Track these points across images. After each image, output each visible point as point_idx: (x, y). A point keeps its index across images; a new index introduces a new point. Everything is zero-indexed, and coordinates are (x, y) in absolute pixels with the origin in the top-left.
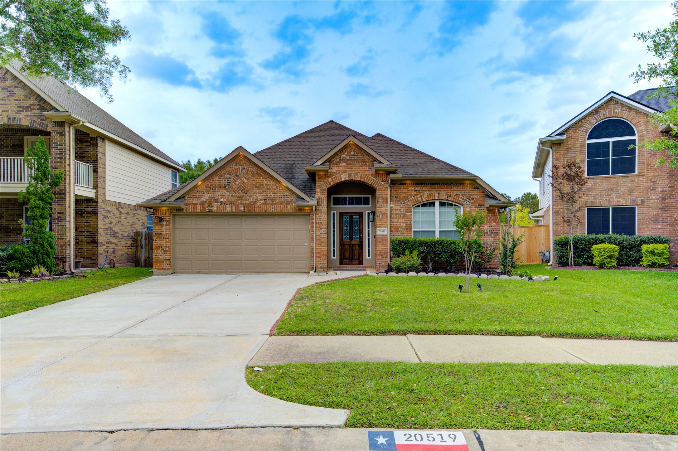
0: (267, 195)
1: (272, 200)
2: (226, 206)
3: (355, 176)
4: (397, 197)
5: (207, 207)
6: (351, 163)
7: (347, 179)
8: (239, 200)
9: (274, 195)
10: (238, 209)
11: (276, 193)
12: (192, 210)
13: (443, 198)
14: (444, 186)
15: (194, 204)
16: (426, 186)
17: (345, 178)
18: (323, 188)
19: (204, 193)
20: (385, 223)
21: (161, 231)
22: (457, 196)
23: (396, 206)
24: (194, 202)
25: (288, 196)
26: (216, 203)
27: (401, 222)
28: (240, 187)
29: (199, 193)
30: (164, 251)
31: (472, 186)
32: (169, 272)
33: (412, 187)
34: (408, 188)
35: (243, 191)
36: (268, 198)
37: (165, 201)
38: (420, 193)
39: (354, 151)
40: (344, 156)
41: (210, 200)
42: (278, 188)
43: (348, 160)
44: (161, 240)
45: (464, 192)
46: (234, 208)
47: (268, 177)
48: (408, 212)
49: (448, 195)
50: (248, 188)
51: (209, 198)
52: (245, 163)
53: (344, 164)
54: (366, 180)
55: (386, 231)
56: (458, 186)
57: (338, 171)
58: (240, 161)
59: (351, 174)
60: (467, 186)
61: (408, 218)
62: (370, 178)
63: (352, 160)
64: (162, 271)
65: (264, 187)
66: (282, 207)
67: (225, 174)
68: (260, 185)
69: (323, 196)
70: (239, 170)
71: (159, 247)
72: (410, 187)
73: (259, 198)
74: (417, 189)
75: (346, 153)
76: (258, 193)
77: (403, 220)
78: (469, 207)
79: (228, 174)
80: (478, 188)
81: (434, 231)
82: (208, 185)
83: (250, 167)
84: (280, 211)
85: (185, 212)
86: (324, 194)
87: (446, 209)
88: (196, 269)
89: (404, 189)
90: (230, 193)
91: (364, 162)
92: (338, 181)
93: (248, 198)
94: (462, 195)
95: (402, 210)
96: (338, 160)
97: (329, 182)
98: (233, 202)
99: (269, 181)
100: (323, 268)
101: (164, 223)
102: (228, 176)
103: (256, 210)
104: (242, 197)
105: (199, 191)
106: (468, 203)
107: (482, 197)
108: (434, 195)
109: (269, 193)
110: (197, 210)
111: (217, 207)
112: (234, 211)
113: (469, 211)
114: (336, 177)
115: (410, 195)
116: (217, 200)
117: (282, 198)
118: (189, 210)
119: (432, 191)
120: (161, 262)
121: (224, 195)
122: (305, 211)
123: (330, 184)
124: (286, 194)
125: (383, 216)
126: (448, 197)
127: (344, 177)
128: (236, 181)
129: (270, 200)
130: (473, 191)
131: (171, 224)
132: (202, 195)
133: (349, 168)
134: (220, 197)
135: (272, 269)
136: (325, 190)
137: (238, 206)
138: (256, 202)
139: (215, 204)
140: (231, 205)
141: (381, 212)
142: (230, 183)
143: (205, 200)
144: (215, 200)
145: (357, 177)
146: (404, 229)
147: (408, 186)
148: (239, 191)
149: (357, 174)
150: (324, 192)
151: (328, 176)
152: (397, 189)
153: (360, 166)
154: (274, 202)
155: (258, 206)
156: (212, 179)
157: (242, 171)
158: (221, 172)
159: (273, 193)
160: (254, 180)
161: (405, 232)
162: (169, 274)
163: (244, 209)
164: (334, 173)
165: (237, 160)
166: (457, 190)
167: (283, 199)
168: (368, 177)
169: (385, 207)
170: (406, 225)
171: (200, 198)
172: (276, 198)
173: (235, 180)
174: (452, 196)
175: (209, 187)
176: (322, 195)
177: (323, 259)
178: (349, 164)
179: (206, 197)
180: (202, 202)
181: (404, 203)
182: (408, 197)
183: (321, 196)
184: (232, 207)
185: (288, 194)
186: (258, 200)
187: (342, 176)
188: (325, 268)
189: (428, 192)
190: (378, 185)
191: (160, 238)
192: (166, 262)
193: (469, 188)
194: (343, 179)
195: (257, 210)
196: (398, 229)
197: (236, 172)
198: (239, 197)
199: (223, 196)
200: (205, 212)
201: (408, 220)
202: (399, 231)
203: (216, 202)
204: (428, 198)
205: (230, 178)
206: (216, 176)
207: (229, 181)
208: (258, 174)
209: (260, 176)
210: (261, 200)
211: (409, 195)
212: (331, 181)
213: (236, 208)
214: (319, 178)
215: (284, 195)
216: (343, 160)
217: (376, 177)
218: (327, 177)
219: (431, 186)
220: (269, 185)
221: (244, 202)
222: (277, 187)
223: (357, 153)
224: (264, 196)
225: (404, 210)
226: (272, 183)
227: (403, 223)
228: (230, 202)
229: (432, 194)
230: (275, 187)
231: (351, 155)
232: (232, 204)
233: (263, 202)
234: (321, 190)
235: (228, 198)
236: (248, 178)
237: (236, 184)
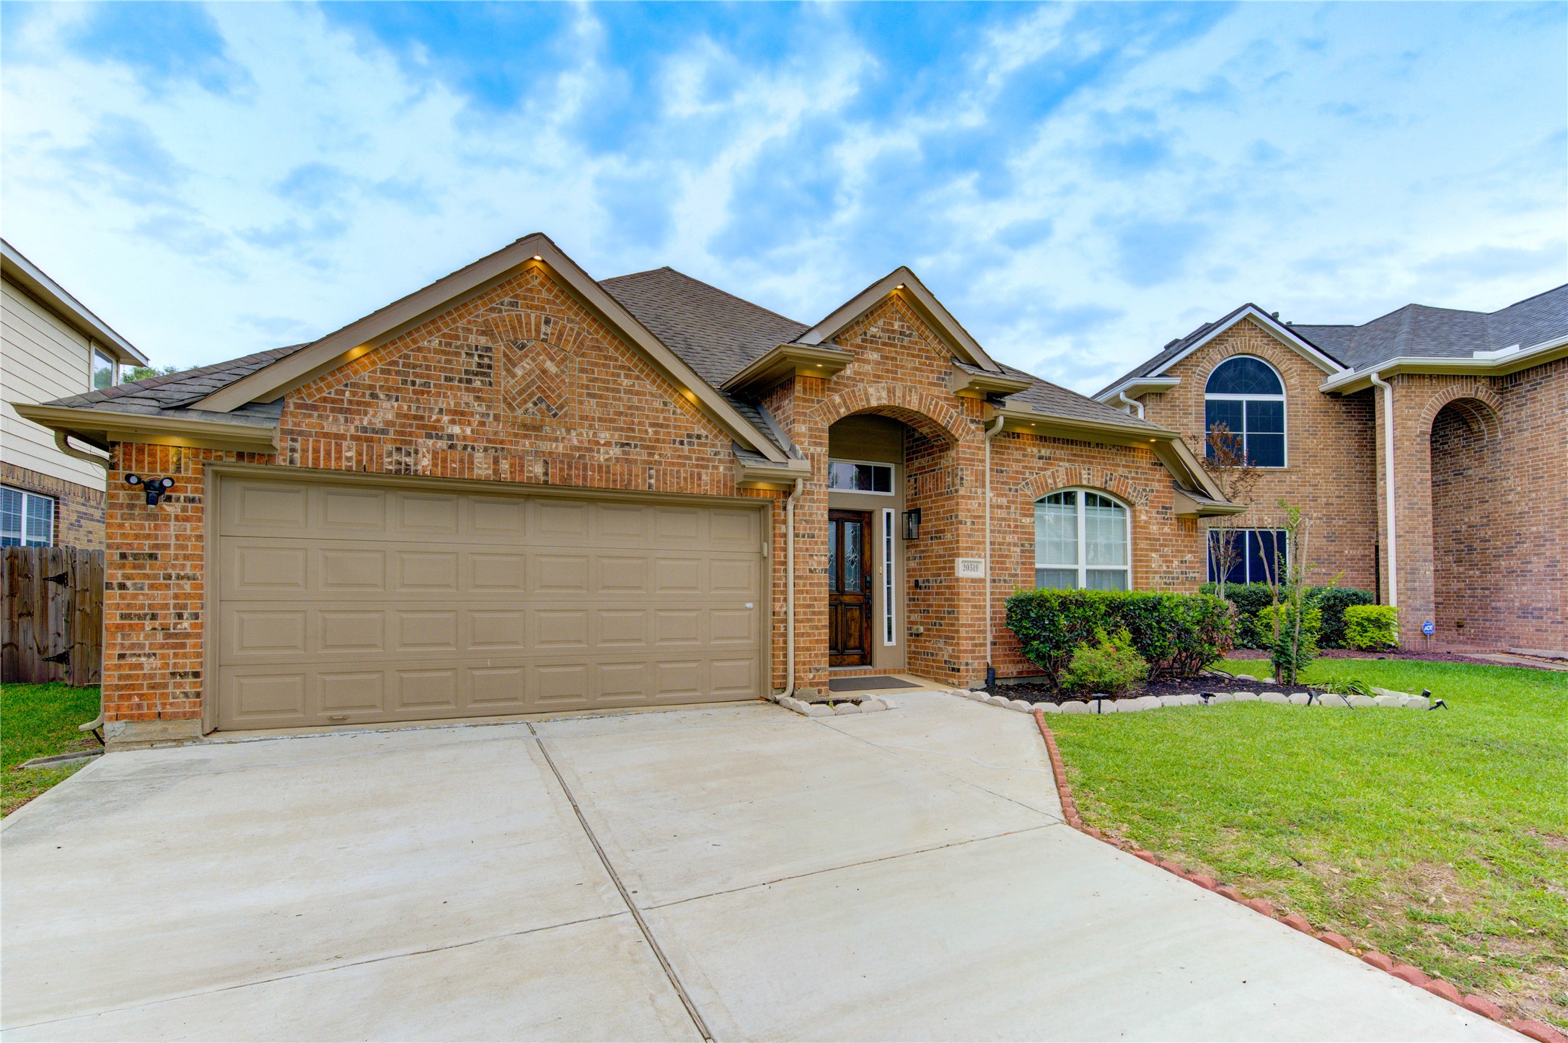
0: (633, 430)
1: (647, 447)
2: (471, 457)
3: (904, 396)
4: (1002, 472)
5: (390, 454)
6: (893, 355)
7: (884, 402)
8: (526, 436)
9: (656, 433)
10: (522, 471)
11: (661, 426)
12: (316, 459)
13: (1098, 484)
14: (1099, 452)
15: (326, 435)
16: (1062, 448)
17: (879, 399)
18: (816, 423)
19: (374, 396)
20: (979, 543)
21: (157, 546)
22: (1124, 481)
23: (998, 495)
24: (329, 427)
25: (703, 440)
26: (430, 442)
27: (1009, 544)
28: (528, 386)
29: (354, 394)
30: (168, 636)
31: (1150, 458)
32: (195, 727)
33: (1034, 445)
34: (1025, 450)
35: (543, 406)
36: (634, 438)
37: (183, 407)
38: (1051, 464)
39: (901, 319)
40: (873, 330)
41: (403, 425)
42: (671, 408)
43: (884, 344)
44: (152, 587)
45: (1137, 473)
46: (505, 465)
47: (636, 366)
48: (1025, 515)
49: (1107, 475)
50: (560, 396)
51: (398, 415)
52: (549, 302)
53: (875, 356)
54: (934, 411)
55: (982, 567)
56: (1125, 455)
57: (860, 374)
58: (530, 290)
59: (894, 388)
60: (1142, 458)
61: (1025, 533)
62: (942, 407)
63: (895, 346)
64: (158, 726)
65: (620, 399)
66: (683, 475)
67: (469, 330)
68: (607, 389)
69: (819, 449)
70: (528, 324)
71: (139, 617)
72: (1029, 445)
73: (604, 436)
74: (1043, 452)
75: (880, 323)
76: (600, 419)
77: (1016, 536)
78: (1146, 511)
79: (483, 333)
80: (1161, 465)
81: (1076, 571)
82: (395, 363)
83: (571, 321)
84: (675, 489)
85: (280, 468)
86: (820, 444)
87: (1100, 513)
88: (326, 709)
89: (1017, 449)
90: (489, 407)
91: (927, 358)
92: (857, 406)
93: (561, 432)
94: (1133, 478)
95: (1013, 509)
96: (858, 340)
97: (834, 406)
98: (502, 442)
99: (638, 378)
100: (818, 684)
101: (171, 509)
102: (483, 341)
103: (593, 479)
104: (537, 428)
105: (354, 385)
106: (1143, 501)
107: (1167, 487)
108: (1080, 474)
109: (640, 423)
110: (344, 464)
111: (435, 458)
112: (506, 476)
113: (1146, 522)
114: (853, 391)
115: (1031, 468)
116: (435, 428)
117: (682, 443)
118: (305, 458)
119: (1074, 461)
120: (152, 687)
121: (462, 413)
122: (758, 494)
123: (838, 413)
124: (696, 432)
125: (973, 523)
126: (1106, 482)
127: (876, 397)
128: (514, 365)
129: (643, 447)
130: (1152, 469)
131: (208, 517)
132: (367, 404)
133: (887, 371)
134: (446, 418)
136: (822, 430)
137: (521, 458)
138: (591, 450)
139: (426, 444)
140: (492, 452)
141: (969, 511)
142: (490, 367)
143: (380, 426)
144: (424, 427)
145: (910, 401)
146: (1017, 563)
147: (1024, 444)
148: (525, 401)
149: (910, 390)
150: (820, 437)
151: (832, 386)
152: (1001, 447)
153: (916, 369)
154: (657, 457)
155: (600, 467)
156: (415, 341)
157: (538, 331)
158: (454, 321)
159: (652, 425)
160: (582, 371)
161: (1019, 572)
162: (194, 739)
163: (546, 474)
164: (848, 378)
165: (520, 286)
166: (1124, 466)
167: (686, 447)
168: (937, 404)
169: (978, 498)
170: (1022, 551)
171: (358, 413)
172: (664, 441)
173: (510, 360)
174: (1115, 479)
175: (398, 373)
176: (816, 444)
177: (816, 655)
178: (887, 358)
179: (384, 412)
180: (365, 429)
181: (1016, 491)
182: (1024, 473)
183: (812, 449)
184: (496, 461)
185: (704, 433)
186: (598, 443)
187: (871, 390)
188: (824, 684)
189: (1067, 464)
190: (963, 430)
191: (147, 576)
192: (177, 686)
193: (1144, 461)
194: (874, 403)
195: (595, 480)
196: (1003, 563)
197: (513, 328)
198: (525, 426)
199: (459, 415)
200: (379, 474)
201: (1026, 539)
202: (1007, 569)
203: (429, 436)
204: (1068, 480)
205: (488, 349)
206: (430, 333)
207: (486, 361)
208: (600, 349)
209: (606, 358)
210: (608, 444)
211: (1026, 467)
212: (841, 404)
213: (512, 465)
214: (805, 389)
215: (689, 436)
216: (872, 342)
217: (957, 407)
218: (829, 389)
219: (1072, 450)
220: (637, 393)
221: (546, 446)
222: (665, 404)
223: (909, 328)
224: (621, 429)
225: (1016, 509)
226: (649, 387)
227: (1015, 545)
228: (489, 441)
229: (1075, 469)
230: (658, 404)
231: (893, 332)
232: (496, 449)
233: (615, 452)
234: (811, 429)
235: (482, 424)
236: (563, 360)
237: (514, 376)
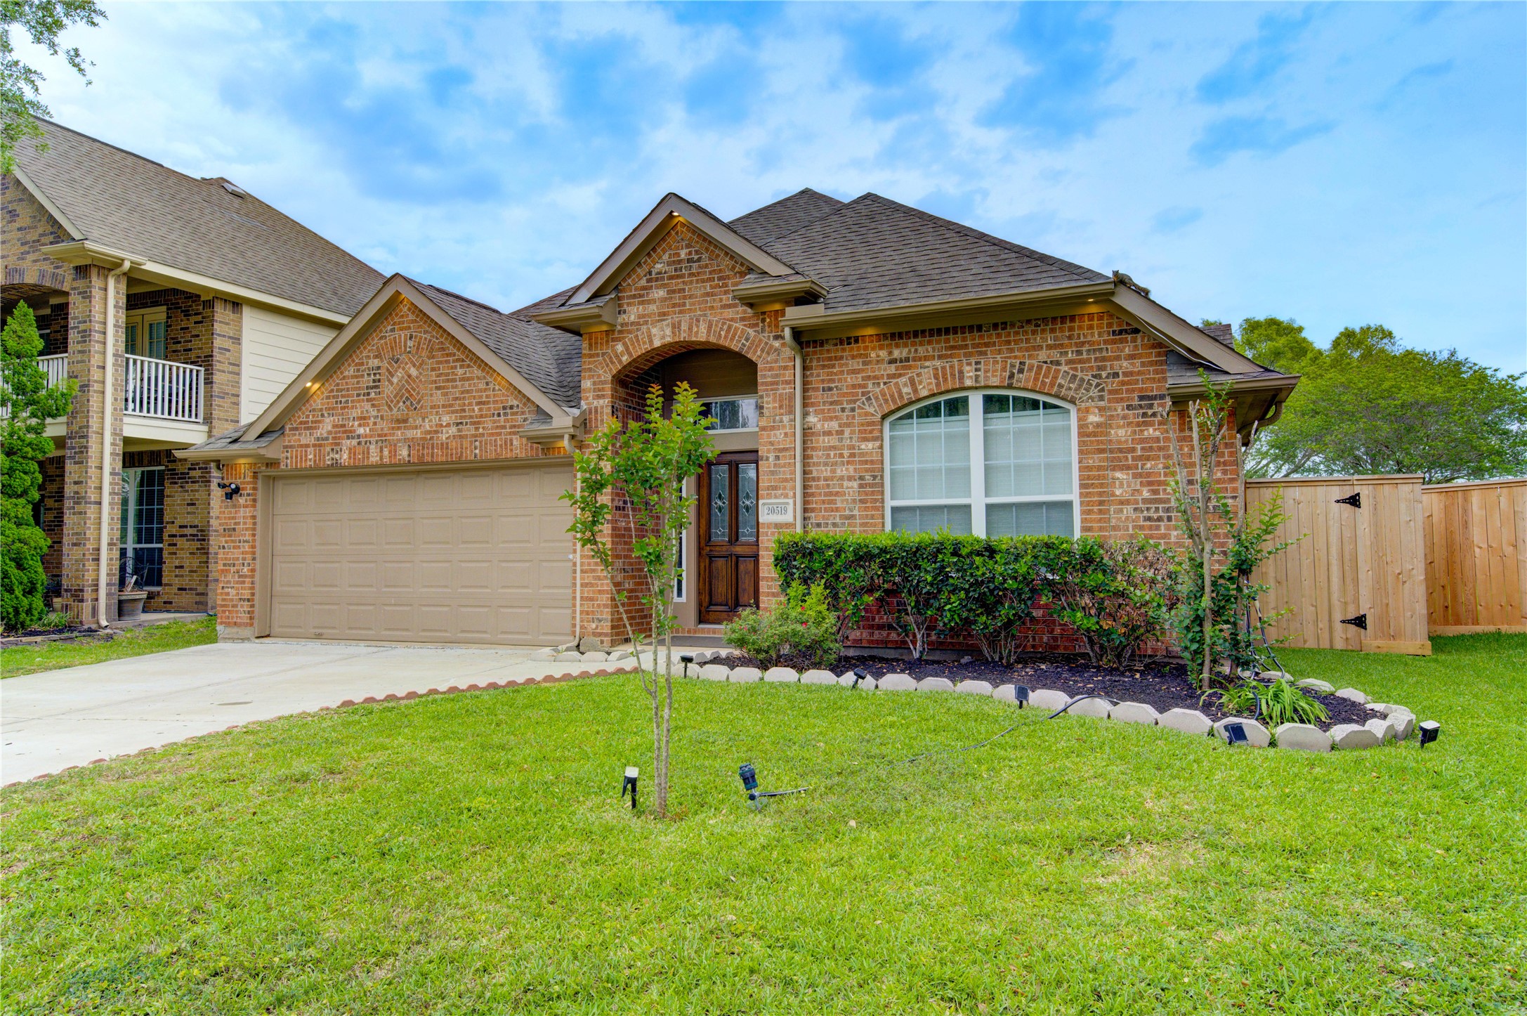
0: (464, 411)
1: (474, 423)
2: (368, 448)
3: (690, 329)
4: (830, 389)
5: (328, 454)
6: (681, 286)
7: (668, 340)
8: (399, 428)
9: (480, 410)
10: (395, 455)
11: (483, 403)
12: (296, 462)
13: (995, 381)
14: (999, 336)
15: (301, 446)
16: (929, 343)
17: (663, 337)
18: (599, 376)
19: (323, 415)
20: (786, 480)
21: (235, 524)
22: (1049, 369)
23: (825, 419)
24: (303, 442)
25: (515, 410)
26: (348, 442)
27: (842, 478)
28: (400, 390)
29: (314, 416)
30: (240, 576)
31: (1110, 325)
32: (247, 632)
33: (881, 348)
34: (866, 356)
35: (408, 403)
36: (465, 417)
37: (235, 441)
38: (910, 367)
39: (688, 246)
40: (658, 266)
41: (336, 433)
42: (491, 386)
43: (671, 278)
44: (234, 547)
45: (1079, 353)
46: (386, 452)
47: (467, 357)
48: (866, 440)
49: (1013, 366)
50: (418, 393)
51: (334, 426)
52: (413, 321)
53: (661, 293)
54: (726, 337)
55: (790, 508)
56: (1052, 331)
57: (643, 316)
58: (402, 316)
59: (679, 323)
60: (1091, 327)
61: (866, 462)
62: (737, 329)
63: (682, 276)
64: (235, 630)
65: (456, 387)
66: (499, 443)
67: (368, 357)
68: (448, 381)
69: (601, 401)
70: (400, 342)
71: (229, 565)
72: (873, 349)
73: (446, 419)
74: (896, 353)
75: (666, 257)
76: (444, 406)
77: (851, 468)
78: (1101, 409)
79: (376, 357)
80: (1136, 331)
81: (968, 507)
82: (332, 391)
83: (426, 332)
84: (493, 456)
85: (283, 471)
86: (603, 397)
87: (1008, 422)
88: (314, 627)
89: (853, 357)
90: (378, 411)
91: (719, 279)
92: (644, 348)
93: (419, 421)
94: (1069, 362)
95: (847, 434)
96: (643, 282)
97: (617, 356)
98: (386, 435)
99: (469, 366)
100: (600, 634)
101: (242, 501)
102: (376, 362)
103: (437, 455)
104: (405, 421)
105: (314, 410)
106: (1094, 392)
107: (1151, 363)
108: (961, 372)
109: (470, 404)
110: (309, 463)
111: (350, 453)
112: (387, 460)
113: (1098, 425)
114: (637, 336)
115: (875, 377)
116: (351, 431)
117: (499, 415)
118: (292, 462)
119: (951, 356)
120: (233, 606)
121: (364, 418)
122: (559, 452)
123: (620, 361)
124: (510, 404)
125: (777, 458)
126: (1012, 376)
127: (660, 336)
128: (392, 376)
129: (472, 423)
130: (1114, 342)
131: (259, 505)
132: (319, 422)
133: (674, 306)
134: (356, 423)
135: (485, 632)
136: (604, 382)
137: (395, 445)
138: (437, 432)
139: (347, 443)
140: (380, 444)
141: (772, 444)
142: (379, 381)
143: (325, 435)
144: (345, 432)
145: (697, 333)
146: (854, 501)
147: (866, 348)
148: (398, 402)
149: (698, 321)
150: (603, 389)
151: (616, 335)
152: (830, 359)
153: (708, 294)
154: (481, 430)
155: (442, 444)
156: (342, 373)
157: (405, 346)
158: (361, 352)
159: (479, 403)
160: (433, 369)
161: (856, 512)
162: (248, 639)
163: (409, 455)
164: (632, 323)
165: (397, 315)
166: (1050, 347)
167: (502, 418)
168: (730, 327)
169: (784, 427)
170: (861, 486)
171: (315, 428)
172: (486, 416)
173: (390, 372)
174: (1030, 369)
175: (334, 397)
176: (599, 397)
177: (599, 606)
178: (674, 292)
179: (327, 426)
180: (318, 439)
181: (853, 410)
182: (865, 386)
183: (595, 402)
184: (381, 451)
185: (515, 403)
186: (441, 425)
187: (654, 331)
188: (606, 635)
189: (938, 363)
190: (762, 350)
191: (233, 541)
192: (242, 606)
193: (1096, 334)
194: (657, 343)
195: (440, 456)
196: (833, 502)
197: (392, 348)
198: (398, 421)
199: (363, 419)
200: (324, 469)
201: (867, 470)
202: (837, 510)
203: (348, 438)
204: (938, 385)
205: (379, 368)
206: (349, 365)
207: (378, 377)
208: (443, 349)
209: (448, 355)
210: (448, 425)
211: (869, 378)
212: (623, 353)
213: (390, 452)
214: (590, 345)
215: (504, 408)
216: (657, 280)
217: (757, 325)
218: (613, 340)
219: (947, 341)
220: (468, 379)
221: (411, 434)
222: (487, 384)
223: (697, 252)
224: (457, 412)
225: (852, 432)
226: (477, 372)
227: (850, 478)
228: (379, 435)
229: (952, 367)
230: (482, 386)
231: (680, 262)
232: (382, 439)
233: (453, 430)
234: (594, 383)
235: (375, 424)
236: (421, 364)
237: (392, 384)
